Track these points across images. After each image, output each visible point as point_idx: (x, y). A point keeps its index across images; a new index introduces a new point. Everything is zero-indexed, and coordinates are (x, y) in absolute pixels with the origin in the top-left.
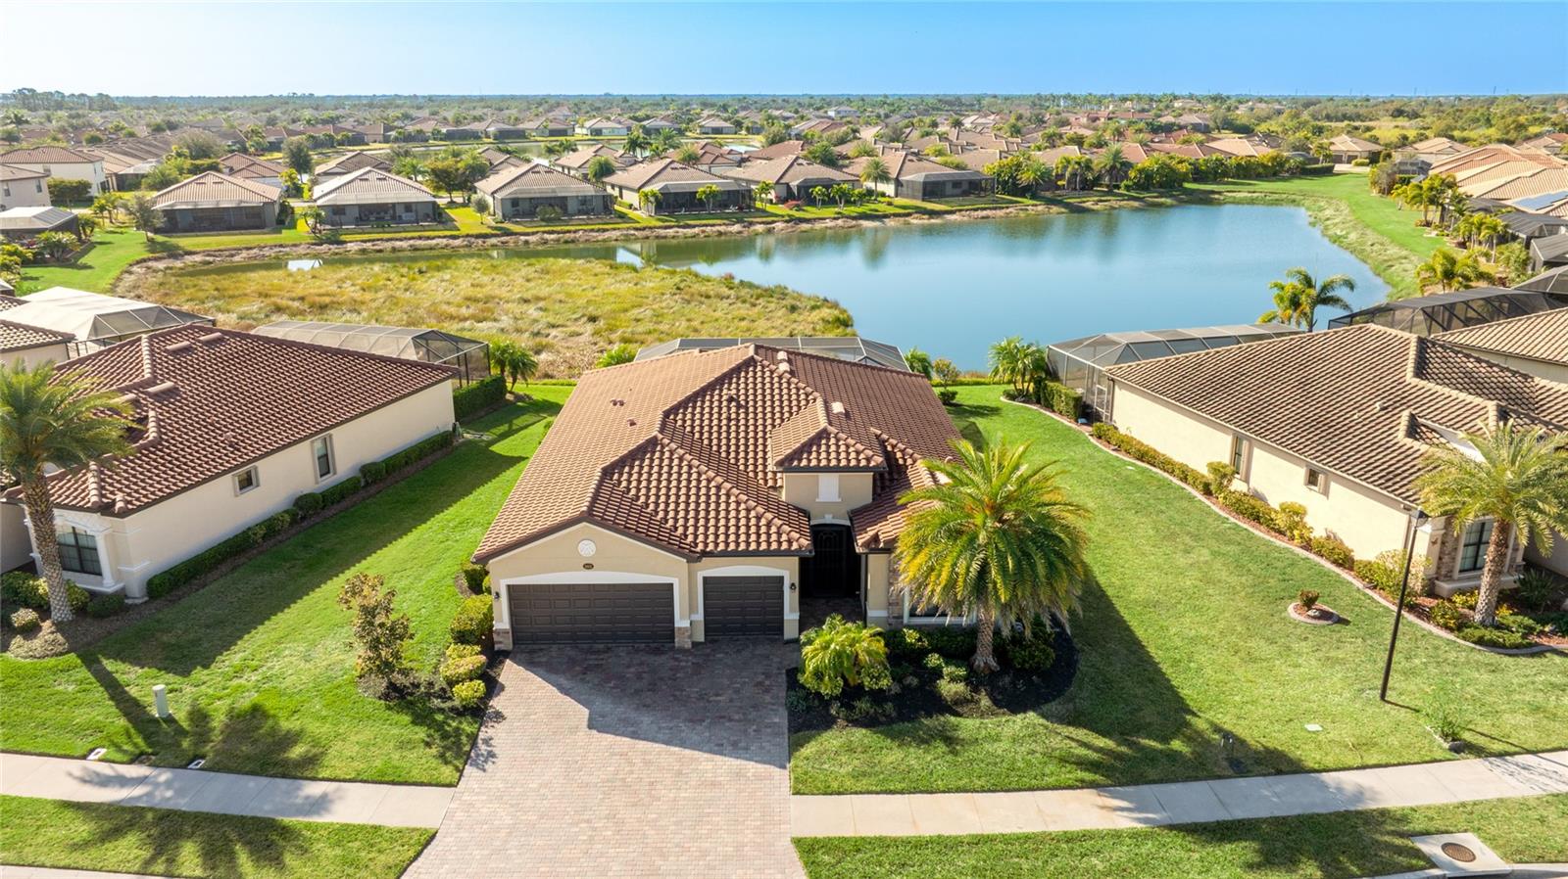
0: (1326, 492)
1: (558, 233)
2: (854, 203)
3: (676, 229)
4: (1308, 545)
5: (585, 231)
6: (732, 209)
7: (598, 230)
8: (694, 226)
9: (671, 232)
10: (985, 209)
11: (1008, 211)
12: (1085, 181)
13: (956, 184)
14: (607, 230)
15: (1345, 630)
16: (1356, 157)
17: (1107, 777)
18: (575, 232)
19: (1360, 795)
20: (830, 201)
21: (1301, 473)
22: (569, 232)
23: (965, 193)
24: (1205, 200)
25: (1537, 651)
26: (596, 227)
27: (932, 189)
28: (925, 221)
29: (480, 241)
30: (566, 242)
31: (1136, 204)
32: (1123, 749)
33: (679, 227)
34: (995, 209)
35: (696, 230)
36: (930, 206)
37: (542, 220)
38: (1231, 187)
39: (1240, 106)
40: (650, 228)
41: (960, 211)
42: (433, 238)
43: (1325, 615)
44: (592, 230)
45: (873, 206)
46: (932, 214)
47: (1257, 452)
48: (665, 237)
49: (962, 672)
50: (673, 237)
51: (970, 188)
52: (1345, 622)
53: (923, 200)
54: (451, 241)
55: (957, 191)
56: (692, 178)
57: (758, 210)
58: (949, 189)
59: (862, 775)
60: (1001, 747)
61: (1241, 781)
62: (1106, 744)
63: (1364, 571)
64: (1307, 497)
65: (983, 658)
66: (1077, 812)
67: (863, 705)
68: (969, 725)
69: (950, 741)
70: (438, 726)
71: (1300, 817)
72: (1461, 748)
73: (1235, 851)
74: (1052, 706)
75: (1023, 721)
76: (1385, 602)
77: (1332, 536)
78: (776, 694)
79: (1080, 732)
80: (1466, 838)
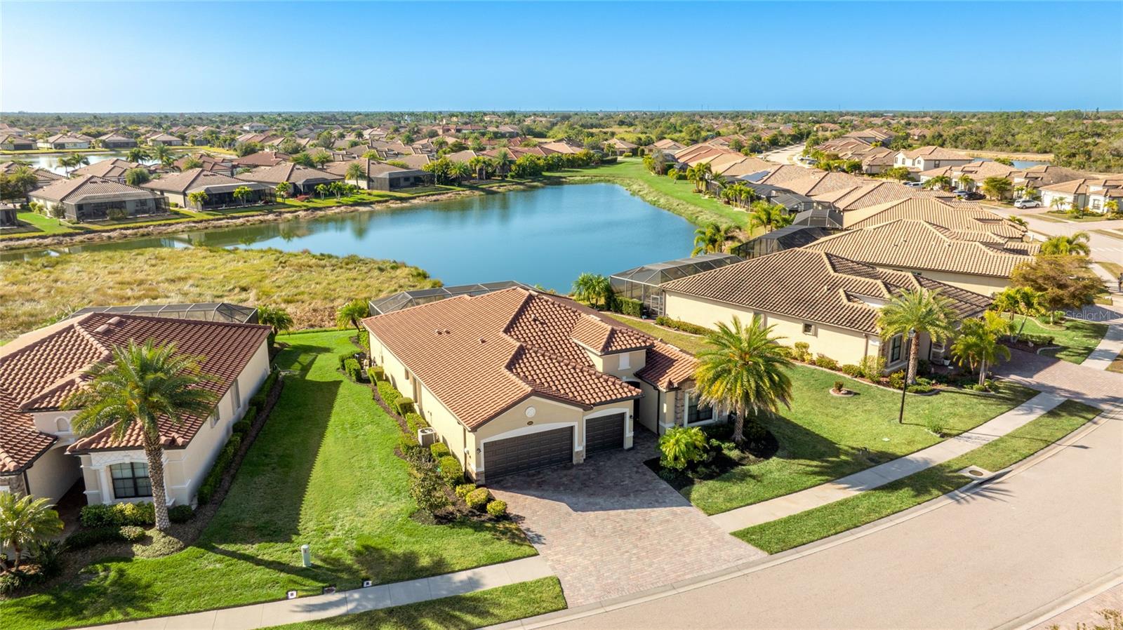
0: (816, 335)
1: (133, 228)
2: (346, 195)
3: (226, 220)
4: (813, 363)
5: (155, 226)
6: (260, 203)
7: (165, 225)
8: (239, 218)
9: (223, 222)
10: (433, 195)
11: (449, 195)
12: (487, 174)
13: (407, 179)
14: (172, 224)
15: (862, 399)
16: (624, 152)
17: (831, 476)
18: (146, 227)
19: (926, 462)
20: (331, 195)
21: (801, 327)
22: (141, 227)
23: (413, 185)
24: (558, 182)
25: (937, 392)
26: (163, 222)
27: (394, 183)
28: (398, 205)
29: (68, 239)
30: (143, 235)
31: (522, 187)
32: (824, 464)
33: (228, 218)
34: (440, 194)
35: (241, 220)
36: (398, 194)
37: (113, 219)
38: (570, 174)
39: (526, 119)
40: (205, 221)
41: (419, 197)
43: (849, 393)
44: (160, 225)
45: (359, 196)
46: (402, 199)
47: (770, 319)
48: (221, 227)
49: (732, 445)
50: (227, 226)
51: (415, 181)
52: (859, 394)
53: (390, 191)
54: (41, 241)
55: (408, 183)
56: (222, 183)
57: (279, 203)
58: (402, 183)
59: (730, 500)
60: (776, 475)
61: (881, 467)
62: (815, 463)
63: (849, 370)
64: (807, 339)
65: (739, 436)
66: (831, 493)
67: (701, 469)
68: (754, 468)
69: (753, 477)
70: (494, 529)
71: (915, 475)
72: (944, 436)
73: (906, 493)
74: (779, 452)
75: (774, 462)
76: (866, 382)
77: (823, 357)
78: (651, 475)
79: (802, 461)
80: (974, 467)
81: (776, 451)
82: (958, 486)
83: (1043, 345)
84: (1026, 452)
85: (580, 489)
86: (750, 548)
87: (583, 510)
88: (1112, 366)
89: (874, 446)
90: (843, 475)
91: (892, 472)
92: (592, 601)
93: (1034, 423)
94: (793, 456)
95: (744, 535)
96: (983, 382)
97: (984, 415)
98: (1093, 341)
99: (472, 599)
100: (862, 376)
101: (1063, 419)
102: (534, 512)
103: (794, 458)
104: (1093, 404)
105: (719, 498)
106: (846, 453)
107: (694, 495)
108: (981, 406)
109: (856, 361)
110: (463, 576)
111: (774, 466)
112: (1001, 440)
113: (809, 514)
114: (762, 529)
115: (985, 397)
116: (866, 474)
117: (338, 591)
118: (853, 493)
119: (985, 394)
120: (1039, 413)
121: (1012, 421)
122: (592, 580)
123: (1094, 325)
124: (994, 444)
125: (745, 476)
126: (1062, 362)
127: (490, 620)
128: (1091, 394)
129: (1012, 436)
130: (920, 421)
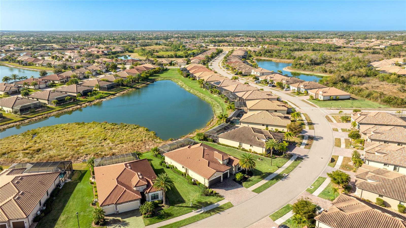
0: (253, 147)
1: (40, 116)
4: (253, 153)
5: (46, 114)
6: (72, 101)
10: (121, 92)
11: (126, 91)
14: (51, 112)
15: (264, 161)
17: (263, 178)
19: (277, 174)
20: (92, 95)
21: (250, 145)
22: (42, 115)
25: (276, 158)
26: (48, 112)
29: (23, 122)
33: (67, 108)
34: (123, 91)
37: (31, 112)
40: (60, 110)
42: (10, 123)
43: (261, 160)
47: (243, 144)
49: (246, 175)
57: (79, 100)
59: (249, 185)
60: (254, 179)
61: (270, 175)
62: (260, 176)
63: (260, 154)
64: (251, 148)
65: (247, 173)
66: (264, 182)
67: (243, 180)
68: (250, 179)
69: (251, 180)
70: (216, 196)
71: (276, 176)
72: (279, 168)
73: (275, 180)
74: (254, 175)
75: (253, 177)
76: (263, 157)
77: (254, 151)
78: (235, 182)
79: (258, 176)
80: (284, 174)
81: (253, 174)
82: (282, 178)
83: (293, 143)
84: (292, 169)
85: (225, 187)
86: (255, 193)
87: (228, 190)
88: (305, 147)
89: (268, 171)
90: (265, 178)
91: (272, 176)
92: (236, 205)
93: (293, 163)
94: (256, 175)
95: (253, 191)
96: (284, 154)
97: (285, 162)
98: (302, 140)
99: (220, 207)
100: (262, 155)
101: (297, 162)
102: (220, 192)
103: (256, 176)
104: (301, 157)
105: (247, 185)
106: (264, 174)
107: (243, 185)
108: (284, 160)
109: (261, 152)
110: (216, 204)
111: (253, 178)
112: (288, 167)
113: (262, 186)
114: (256, 189)
115: (284, 158)
116: (268, 177)
117: (200, 209)
118: (267, 181)
119: (284, 157)
120: (294, 160)
121: (289, 163)
122: (235, 201)
123: (302, 135)
124: (287, 169)
125: (250, 180)
126: (297, 147)
127: (224, 209)
128: (302, 155)
129: (289, 166)
130: (274, 165)
